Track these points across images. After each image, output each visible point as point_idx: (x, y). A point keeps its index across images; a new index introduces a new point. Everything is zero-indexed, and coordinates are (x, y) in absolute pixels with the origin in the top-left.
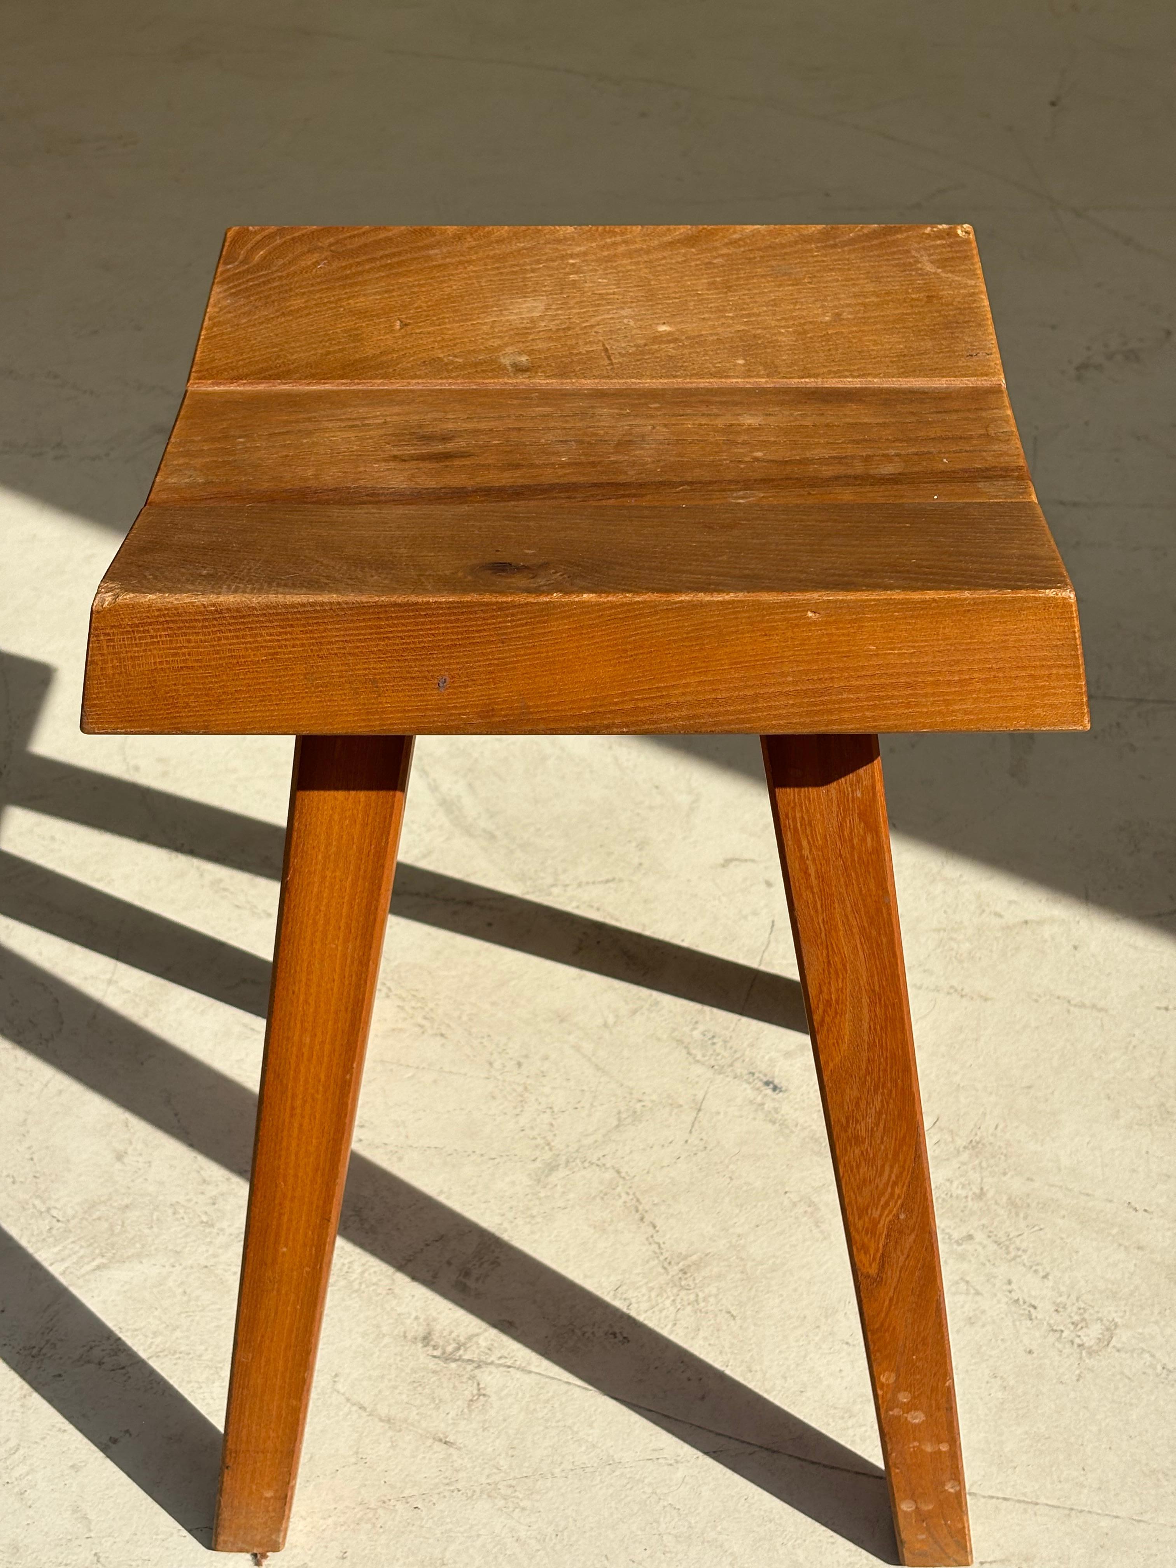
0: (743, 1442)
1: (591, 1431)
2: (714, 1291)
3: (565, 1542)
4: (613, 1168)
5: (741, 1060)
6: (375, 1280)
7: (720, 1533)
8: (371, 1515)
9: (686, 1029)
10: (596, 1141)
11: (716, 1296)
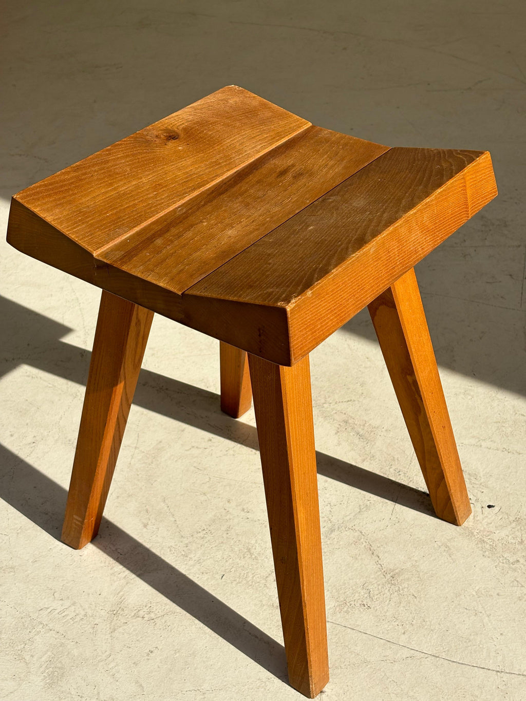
0: (423, 653)
1: (356, 648)
2: (407, 586)
3: (348, 697)
4: (359, 530)
5: (412, 482)
6: (258, 580)
7: (415, 693)
8: (263, 685)
9: (387, 468)
10: (350, 519)
11: (407, 588)
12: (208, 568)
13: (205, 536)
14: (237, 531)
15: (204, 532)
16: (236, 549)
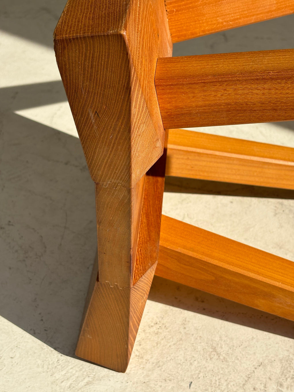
12: (170, 373)
13: (160, 331)
14: (195, 325)
15: (158, 326)
16: (199, 347)
